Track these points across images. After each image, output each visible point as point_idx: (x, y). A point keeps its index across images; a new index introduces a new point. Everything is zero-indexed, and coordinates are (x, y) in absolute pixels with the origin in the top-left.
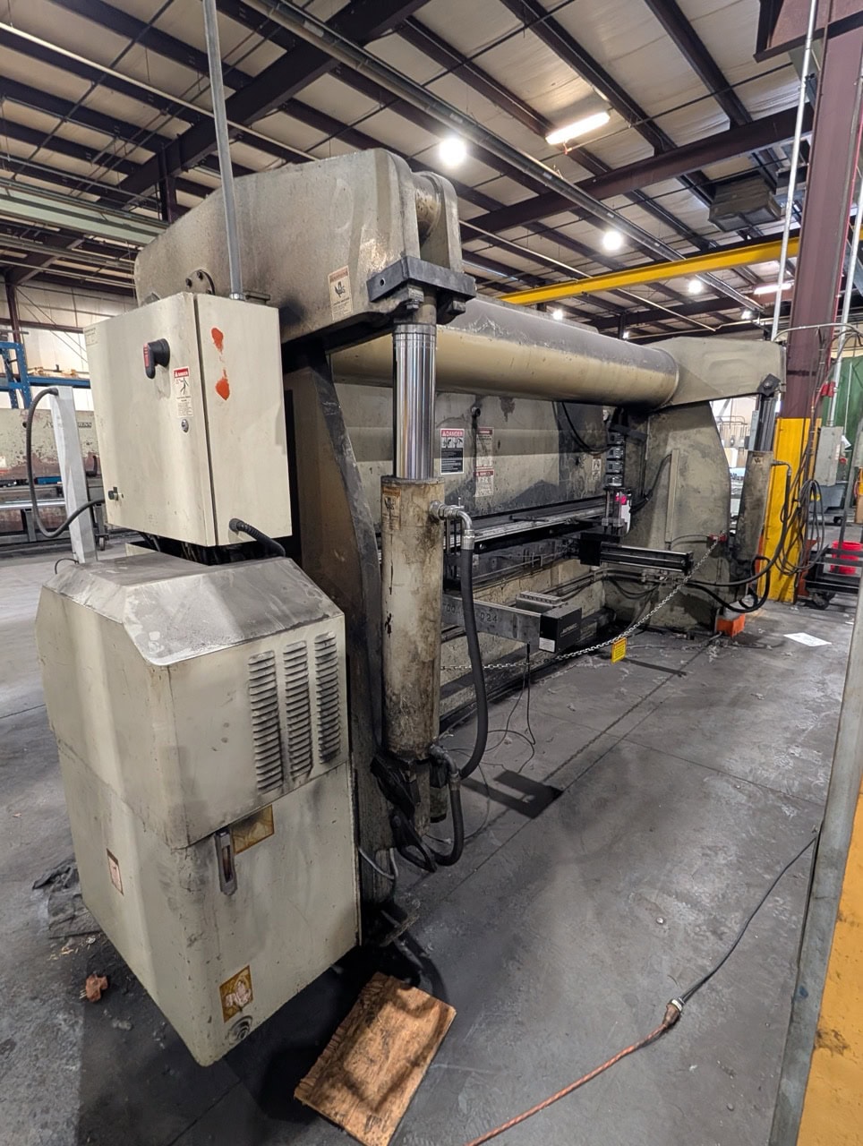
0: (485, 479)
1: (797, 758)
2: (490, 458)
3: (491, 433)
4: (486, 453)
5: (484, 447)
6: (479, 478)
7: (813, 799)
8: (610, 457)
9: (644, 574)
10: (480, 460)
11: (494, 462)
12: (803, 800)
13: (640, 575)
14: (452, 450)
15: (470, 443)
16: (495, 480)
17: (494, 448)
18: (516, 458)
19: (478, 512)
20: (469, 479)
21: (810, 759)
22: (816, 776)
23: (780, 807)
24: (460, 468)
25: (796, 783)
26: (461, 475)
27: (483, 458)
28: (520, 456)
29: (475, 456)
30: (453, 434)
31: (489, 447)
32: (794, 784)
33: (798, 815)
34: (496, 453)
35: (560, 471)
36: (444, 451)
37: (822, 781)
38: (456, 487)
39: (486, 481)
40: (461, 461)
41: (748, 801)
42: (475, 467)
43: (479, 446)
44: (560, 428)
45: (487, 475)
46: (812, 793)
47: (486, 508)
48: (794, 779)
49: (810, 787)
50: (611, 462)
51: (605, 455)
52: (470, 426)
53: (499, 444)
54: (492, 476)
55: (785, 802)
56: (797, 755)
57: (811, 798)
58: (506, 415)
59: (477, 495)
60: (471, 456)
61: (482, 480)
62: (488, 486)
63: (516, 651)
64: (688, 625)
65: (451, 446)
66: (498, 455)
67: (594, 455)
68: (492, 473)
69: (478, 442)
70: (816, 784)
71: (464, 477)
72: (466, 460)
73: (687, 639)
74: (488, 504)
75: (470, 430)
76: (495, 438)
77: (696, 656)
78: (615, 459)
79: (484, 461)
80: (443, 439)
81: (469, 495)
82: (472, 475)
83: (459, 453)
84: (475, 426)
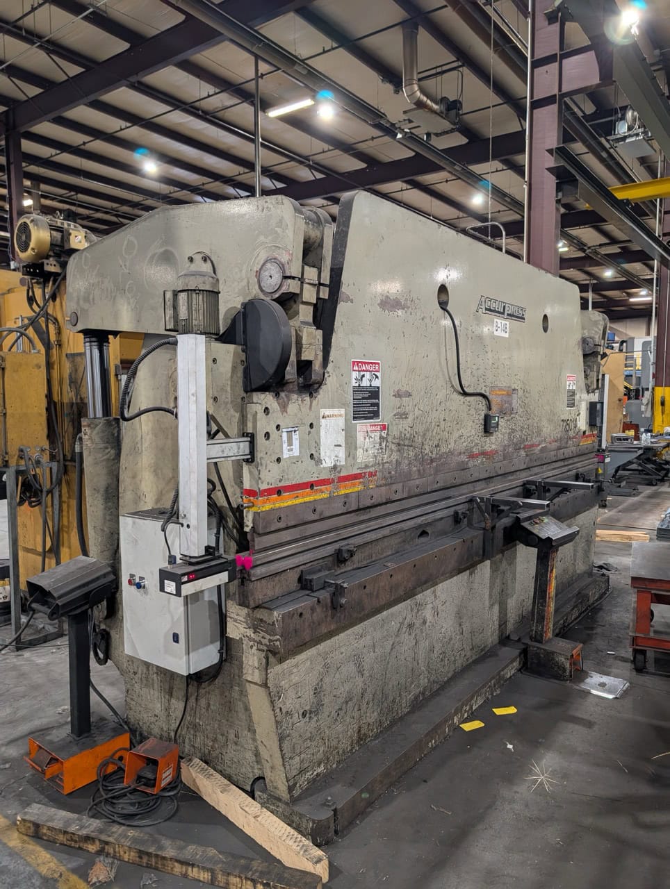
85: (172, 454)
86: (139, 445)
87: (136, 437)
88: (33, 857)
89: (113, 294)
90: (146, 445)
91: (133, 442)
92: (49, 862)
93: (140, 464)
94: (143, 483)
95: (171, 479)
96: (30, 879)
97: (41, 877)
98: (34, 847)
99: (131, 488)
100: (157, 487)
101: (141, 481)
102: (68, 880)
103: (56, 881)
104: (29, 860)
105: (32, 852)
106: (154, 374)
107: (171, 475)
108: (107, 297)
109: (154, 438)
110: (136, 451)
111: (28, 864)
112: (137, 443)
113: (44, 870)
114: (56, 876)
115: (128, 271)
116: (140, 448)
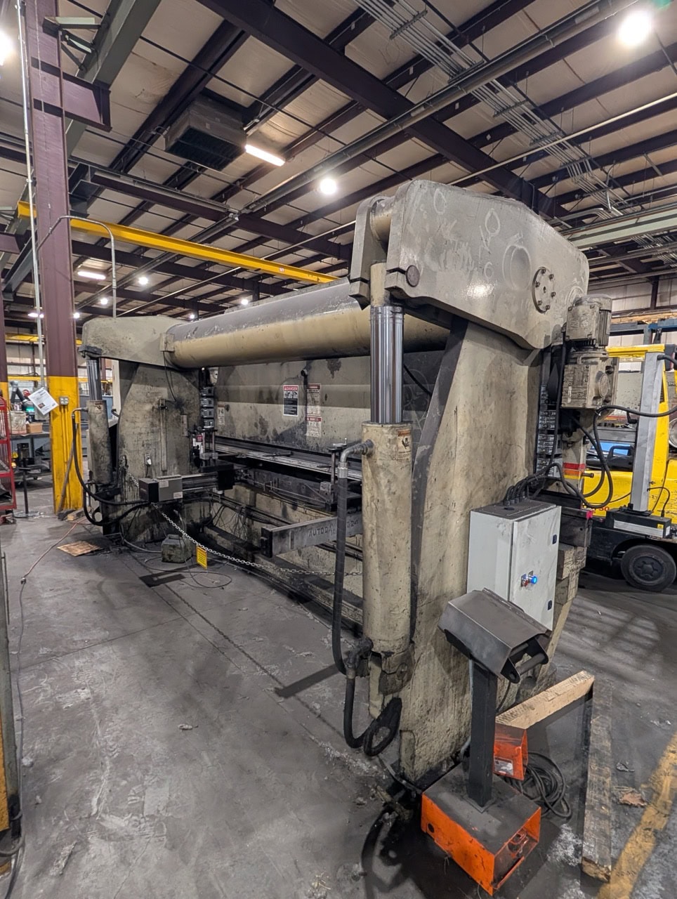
0: (314, 424)
1: (78, 688)
2: (318, 408)
3: (319, 388)
4: (315, 403)
5: (313, 399)
6: (310, 422)
7: (38, 667)
10: (310, 409)
11: (322, 411)
12: (43, 662)
14: (289, 400)
15: (303, 395)
16: (323, 426)
17: (321, 400)
18: (344, 410)
19: (308, 447)
20: (302, 422)
21: (67, 695)
22: (50, 684)
23: (52, 648)
24: (295, 413)
25: (58, 669)
26: (297, 418)
27: (312, 407)
28: (348, 409)
29: (306, 405)
30: (291, 389)
31: (318, 398)
32: (59, 667)
33: (38, 652)
34: (323, 404)
36: (286, 400)
37: (42, 684)
38: (294, 425)
39: (315, 425)
40: (296, 408)
41: (71, 639)
42: (306, 413)
43: (309, 397)
45: (315, 421)
46: (42, 670)
47: (315, 447)
48: (62, 670)
49: (46, 672)
52: (303, 383)
53: (326, 397)
54: (320, 423)
55: (53, 653)
56: (79, 690)
57: (40, 666)
58: (332, 373)
59: (307, 434)
60: (303, 405)
61: (311, 424)
62: (317, 429)
65: (290, 397)
66: (324, 406)
68: (320, 420)
69: (308, 395)
70: (45, 678)
71: (298, 419)
72: (300, 408)
74: (317, 444)
75: (303, 386)
76: (322, 392)
79: (314, 410)
80: (285, 392)
81: (302, 433)
82: (304, 419)
83: (294, 402)
84: (306, 383)
85: (484, 453)
86: (453, 450)
87: (451, 440)
88: (636, 859)
89: (471, 268)
90: (460, 447)
91: (447, 446)
92: (637, 842)
93: (452, 471)
94: (453, 492)
95: (481, 479)
96: (665, 855)
97: (657, 846)
98: (624, 861)
99: (439, 501)
100: (468, 490)
101: (451, 490)
102: (650, 822)
103: (656, 832)
104: (642, 862)
105: (631, 861)
106: (474, 371)
107: (481, 475)
108: (462, 267)
109: (469, 438)
110: (449, 457)
111: (648, 861)
112: (451, 448)
113: (649, 845)
114: (650, 833)
115: (488, 250)
116: (453, 453)
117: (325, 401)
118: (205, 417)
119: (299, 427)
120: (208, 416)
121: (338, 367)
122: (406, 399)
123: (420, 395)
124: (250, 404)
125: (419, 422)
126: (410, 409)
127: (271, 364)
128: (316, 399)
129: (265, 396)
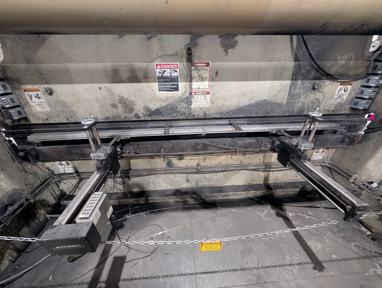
0: (201, 97)
2: (207, 83)
3: (208, 65)
4: (202, 79)
5: (200, 76)
6: (195, 96)
8: (366, 84)
9: (353, 178)
10: (195, 85)
11: (211, 86)
13: (351, 176)
15: (186, 73)
16: (211, 98)
17: (211, 76)
18: (237, 84)
19: (194, 116)
20: (186, 96)
24: (177, 89)
26: (178, 94)
27: (199, 83)
29: (191, 81)
30: (168, 66)
31: (206, 75)
34: (213, 80)
35: (290, 94)
36: (159, 78)
38: (173, 101)
39: (203, 98)
40: (177, 85)
42: (191, 89)
43: (195, 74)
44: (296, 59)
45: (203, 94)
47: (202, 114)
50: (364, 89)
51: (360, 83)
52: (185, 60)
53: (217, 73)
54: (208, 95)
58: (226, 51)
59: (193, 106)
60: (186, 81)
61: (198, 97)
62: (205, 101)
63: (225, 186)
64: (376, 229)
65: (167, 74)
66: (215, 81)
67: (342, 82)
68: (208, 93)
69: (194, 72)
71: (181, 95)
72: (182, 85)
73: (368, 236)
74: (204, 112)
75: (185, 63)
76: (212, 69)
77: (356, 258)
78: (370, 87)
79: (201, 85)
80: (158, 70)
81: (186, 106)
82: (188, 94)
83: (174, 80)
84: (190, 61)
117: (216, 76)
118: (7, 106)
119: (183, 101)
120: (12, 105)
121: (233, 45)
122: (296, 72)
123: (308, 70)
124: (96, 86)
125: (301, 88)
126: (298, 80)
127: (128, 37)
128: (204, 75)
129: (125, 75)
